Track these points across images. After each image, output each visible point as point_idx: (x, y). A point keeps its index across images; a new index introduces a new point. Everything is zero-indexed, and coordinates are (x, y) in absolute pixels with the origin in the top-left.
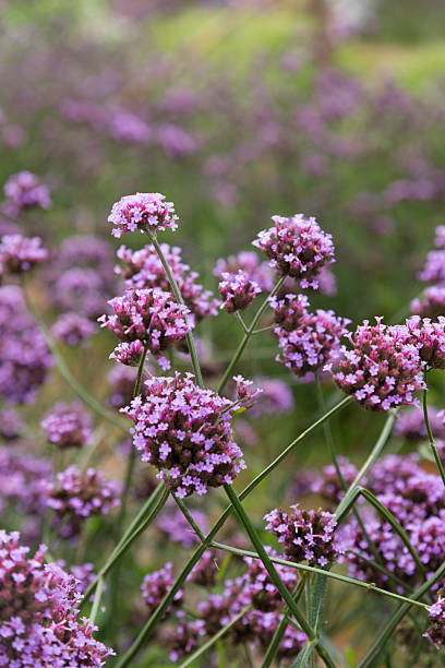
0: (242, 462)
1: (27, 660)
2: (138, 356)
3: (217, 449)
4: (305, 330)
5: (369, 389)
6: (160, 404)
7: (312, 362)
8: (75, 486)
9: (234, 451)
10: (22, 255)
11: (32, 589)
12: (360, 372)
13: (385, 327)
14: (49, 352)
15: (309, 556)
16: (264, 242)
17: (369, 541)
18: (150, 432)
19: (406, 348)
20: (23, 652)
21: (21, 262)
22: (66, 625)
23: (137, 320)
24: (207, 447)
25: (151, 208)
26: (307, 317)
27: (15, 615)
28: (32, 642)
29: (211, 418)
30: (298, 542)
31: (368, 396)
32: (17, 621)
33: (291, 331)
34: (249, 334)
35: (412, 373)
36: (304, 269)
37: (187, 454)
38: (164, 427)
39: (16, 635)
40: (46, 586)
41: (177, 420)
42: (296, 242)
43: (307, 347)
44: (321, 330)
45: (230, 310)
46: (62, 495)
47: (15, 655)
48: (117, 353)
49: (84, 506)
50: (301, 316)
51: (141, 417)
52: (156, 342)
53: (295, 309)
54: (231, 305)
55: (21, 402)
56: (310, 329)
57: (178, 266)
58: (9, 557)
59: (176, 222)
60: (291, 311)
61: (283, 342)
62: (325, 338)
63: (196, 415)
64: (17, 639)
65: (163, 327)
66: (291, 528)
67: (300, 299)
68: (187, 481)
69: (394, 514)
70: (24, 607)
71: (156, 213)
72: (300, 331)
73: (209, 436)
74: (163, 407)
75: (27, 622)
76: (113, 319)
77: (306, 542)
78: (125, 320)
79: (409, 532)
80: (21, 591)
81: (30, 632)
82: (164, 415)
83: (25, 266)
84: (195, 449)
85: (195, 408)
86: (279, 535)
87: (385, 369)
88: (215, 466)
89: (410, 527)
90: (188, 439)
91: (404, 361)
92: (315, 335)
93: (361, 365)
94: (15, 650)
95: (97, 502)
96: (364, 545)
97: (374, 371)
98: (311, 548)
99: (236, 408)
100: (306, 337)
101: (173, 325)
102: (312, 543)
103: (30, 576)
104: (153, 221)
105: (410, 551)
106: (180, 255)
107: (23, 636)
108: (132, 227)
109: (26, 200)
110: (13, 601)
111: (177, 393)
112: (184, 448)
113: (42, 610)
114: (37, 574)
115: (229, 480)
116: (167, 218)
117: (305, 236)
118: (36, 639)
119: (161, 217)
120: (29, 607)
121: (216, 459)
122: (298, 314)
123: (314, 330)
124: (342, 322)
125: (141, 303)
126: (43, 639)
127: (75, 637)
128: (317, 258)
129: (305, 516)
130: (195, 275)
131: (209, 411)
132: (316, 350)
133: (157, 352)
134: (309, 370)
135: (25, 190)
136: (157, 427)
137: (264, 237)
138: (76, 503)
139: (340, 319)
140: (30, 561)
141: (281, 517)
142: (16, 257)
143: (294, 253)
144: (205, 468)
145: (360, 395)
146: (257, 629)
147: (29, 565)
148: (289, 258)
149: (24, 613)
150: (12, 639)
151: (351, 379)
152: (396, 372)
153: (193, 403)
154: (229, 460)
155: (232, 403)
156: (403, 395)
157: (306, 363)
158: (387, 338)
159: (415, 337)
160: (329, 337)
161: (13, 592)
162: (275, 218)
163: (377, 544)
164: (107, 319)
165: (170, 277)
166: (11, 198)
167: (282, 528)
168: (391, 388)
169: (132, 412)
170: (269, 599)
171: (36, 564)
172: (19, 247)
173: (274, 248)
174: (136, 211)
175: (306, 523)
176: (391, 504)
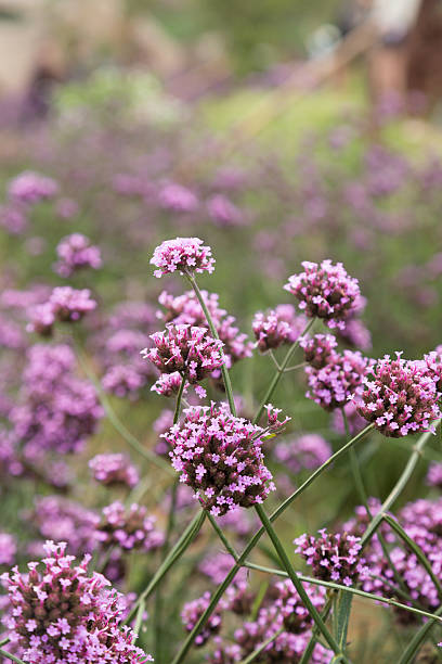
0: (272, 484)
1: (72, 658)
2: (178, 388)
3: (248, 472)
4: (333, 369)
5: (389, 416)
6: (196, 430)
7: (339, 398)
8: (119, 520)
9: (264, 474)
10: (72, 305)
11: (77, 593)
12: (380, 401)
13: (404, 361)
14: (98, 402)
15: (335, 576)
16: (295, 286)
17: (394, 570)
18: (188, 455)
19: (423, 380)
20: (68, 651)
21: (71, 312)
22: (109, 631)
23: (176, 352)
24: (239, 469)
25: (189, 251)
26: (335, 356)
27: (62, 617)
28: (77, 642)
29: (244, 443)
30: (325, 563)
31: (387, 423)
32: (63, 622)
33: (320, 368)
34: (281, 372)
35: (429, 404)
36: (332, 310)
37: (221, 475)
38: (199, 450)
39: (62, 635)
40: (90, 592)
41: (212, 444)
42: (324, 286)
43: (335, 384)
44: (348, 368)
45: (263, 348)
46: (108, 529)
47: (62, 654)
48: (158, 386)
49: (128, 538)
50: (329, 355)
51: (179, 442)
52: (193, 372)
53: (324, 349)
54: (264, 343)
55: (71, 451)
56: (338, 368)
57: (216, 311)
58: (56, 564)
59: (213, 265)
60: (320, 350)
61: (313, 381)
62: (352, 377)
63: (229, 440)
64: (63, 638)
65: (200, 358)
66: (319, 551)
67: (328, 339)
68: (221, 500)
69: (420, 547)
70: (69, 609)
71: (193, 255)
72: (329, 370)
73: (241, 459)
74: (200, 432)
75: (73, 624)
76: (154, 352)
77: (332, 563)
78: (165, 352)
79: (433, 562)
80: (67, 595)
81: (76, 633)
82: (200, 441)
83: (75, 316)
84: (228, 470)
85: (229, 434)
86: (307, 557)
87: (404, 399)
88: (247, 487)
89: (432, 557)
90: (222, 461)
91: (422, 391)
92: (342, 374)
93: (382, 394)
94: (61, 650)
95: (140, 535)
96: (389, 573)
97: (393, 400)
98: (337, 570)
99: (267, 434)
100: (334, 375)
101: (209, 357)
102: (337, 564)
103: (75, 582)
104: (191, 262)
105: (433, 579)
106: (218, 301)
107: (69, 636)
108: (172, 268)
109: (76, 260)
110: (60, 604)
111: (213, 420)
112: (218, 471)
113: (87, 613)
114: (82, 580)
115: (259, 500)
116: (204, 261)
117: (332, 279)
118: (80, 640)
119: (199, 260)
120: (75, 610)
121: (248, 481)
122: (326, 353)
123: (342, 369)
124: (368, 363)
125: (180, 337)
126: (87, 640)
127: (117, 642)
128: (344, 301)
129: (332, 540)
130: (231, 319)
131: (242, 436)
132: (344, 388)
133: (194, 382)
134: (337, 406)
135: (76, 250)
136: (193, 451)
137: (295, 281)
138: (120, 535)
139: (366, 359)
140: (76, 568)
141: (309, 540)
142: (66, 307)
143: (323, 296)
144: (237, 488)
145: (380, 422)
146: (290, 654)
147: (75, 572)
148: (317, 300)
149: (70, 615)
150: (59, 638)
151: (372, 407)
152: (414, 401)
153: (227, 429)
154: (261, 483)
155: (263, 430)
156: (420, 423)
157: (333, 399)
158: (406, 370)
159: (432, 371)
160: (355, 376)
161: (60, 596)
162: (305, 264)
163: (402, 572)
164: (149, 352)
165: (209, 321)
166: (63, 259)
167: (311, 551)
168: (409, 415)
169: (172, 437)
170: (300, 622)
171: (80, 570)
172: (69, 298)
173: (304, 291)
174: (176, 253)
175: (332, 546)
176: (416, 538)
